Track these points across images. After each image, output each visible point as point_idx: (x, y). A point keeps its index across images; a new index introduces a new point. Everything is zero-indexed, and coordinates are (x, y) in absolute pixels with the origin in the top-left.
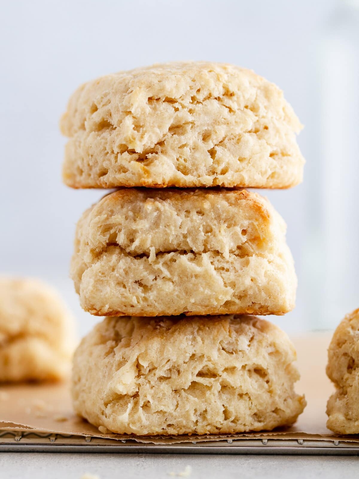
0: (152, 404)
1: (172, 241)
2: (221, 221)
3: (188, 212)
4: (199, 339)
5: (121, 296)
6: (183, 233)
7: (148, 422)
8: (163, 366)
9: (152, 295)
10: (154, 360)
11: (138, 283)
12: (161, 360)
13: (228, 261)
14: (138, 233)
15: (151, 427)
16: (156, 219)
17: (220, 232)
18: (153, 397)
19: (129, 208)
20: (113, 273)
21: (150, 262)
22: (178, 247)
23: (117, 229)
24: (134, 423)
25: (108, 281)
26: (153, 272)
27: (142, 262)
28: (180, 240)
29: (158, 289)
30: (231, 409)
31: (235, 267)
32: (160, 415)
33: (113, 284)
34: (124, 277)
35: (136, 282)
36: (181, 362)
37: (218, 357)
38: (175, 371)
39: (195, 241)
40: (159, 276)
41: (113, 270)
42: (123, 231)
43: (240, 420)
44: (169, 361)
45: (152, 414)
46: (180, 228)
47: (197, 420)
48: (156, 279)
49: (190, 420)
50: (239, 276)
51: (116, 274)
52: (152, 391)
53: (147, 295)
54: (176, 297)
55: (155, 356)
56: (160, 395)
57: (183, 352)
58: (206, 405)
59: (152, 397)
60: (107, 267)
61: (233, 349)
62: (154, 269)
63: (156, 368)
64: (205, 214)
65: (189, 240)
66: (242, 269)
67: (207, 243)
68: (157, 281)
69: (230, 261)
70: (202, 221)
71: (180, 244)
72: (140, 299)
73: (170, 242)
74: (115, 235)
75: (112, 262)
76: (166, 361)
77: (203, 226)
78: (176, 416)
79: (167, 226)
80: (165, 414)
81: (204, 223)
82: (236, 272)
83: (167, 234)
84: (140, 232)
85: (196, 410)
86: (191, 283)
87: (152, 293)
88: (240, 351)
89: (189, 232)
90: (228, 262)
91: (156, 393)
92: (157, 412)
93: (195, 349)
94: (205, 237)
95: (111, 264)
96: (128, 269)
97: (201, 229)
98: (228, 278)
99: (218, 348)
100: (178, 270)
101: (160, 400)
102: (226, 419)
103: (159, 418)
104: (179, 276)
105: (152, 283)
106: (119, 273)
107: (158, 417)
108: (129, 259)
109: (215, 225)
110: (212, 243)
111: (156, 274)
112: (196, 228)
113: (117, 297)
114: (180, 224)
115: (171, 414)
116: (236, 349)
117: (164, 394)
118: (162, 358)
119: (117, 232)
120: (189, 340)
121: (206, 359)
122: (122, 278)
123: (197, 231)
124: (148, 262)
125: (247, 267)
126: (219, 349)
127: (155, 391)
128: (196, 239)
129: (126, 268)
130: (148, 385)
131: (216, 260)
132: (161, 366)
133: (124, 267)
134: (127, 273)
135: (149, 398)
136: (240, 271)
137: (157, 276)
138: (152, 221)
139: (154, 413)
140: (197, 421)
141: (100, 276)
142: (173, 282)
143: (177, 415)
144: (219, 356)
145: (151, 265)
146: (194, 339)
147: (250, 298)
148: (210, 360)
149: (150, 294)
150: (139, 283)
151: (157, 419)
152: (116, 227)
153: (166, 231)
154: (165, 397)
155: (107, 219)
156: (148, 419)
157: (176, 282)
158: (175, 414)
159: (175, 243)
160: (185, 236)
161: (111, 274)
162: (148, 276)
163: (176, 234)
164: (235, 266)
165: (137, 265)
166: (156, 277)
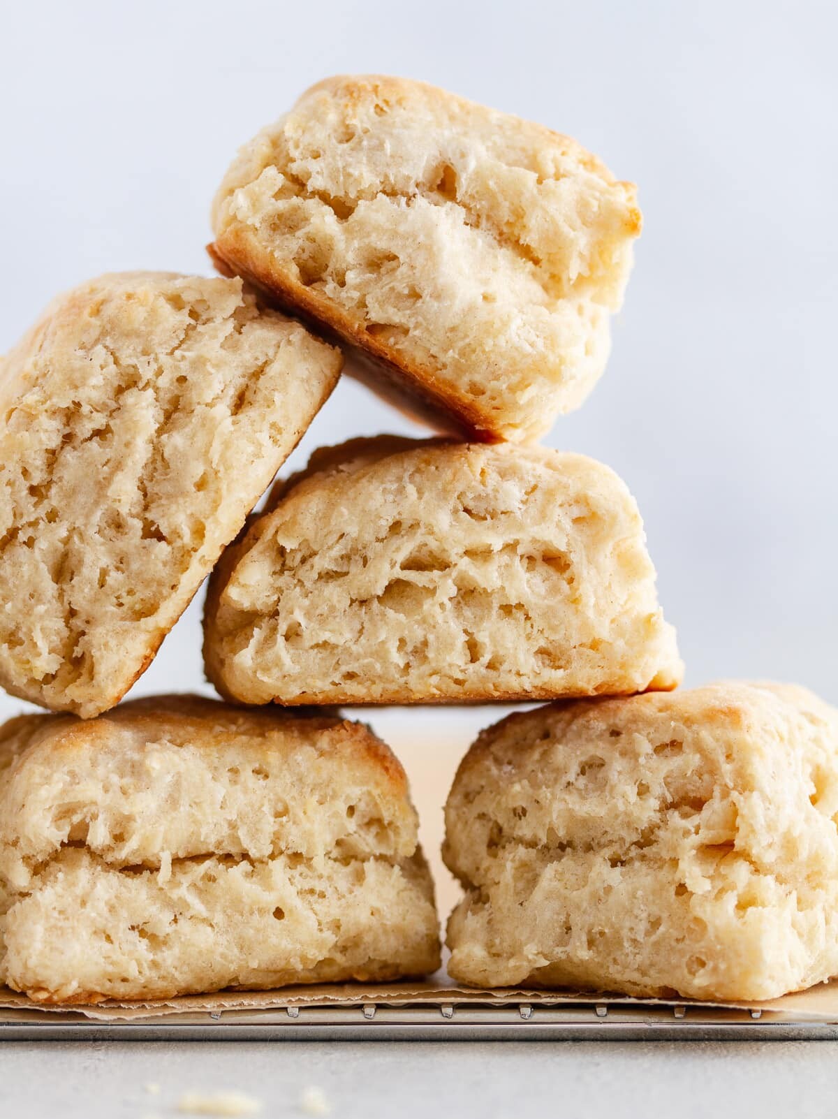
0: (305, 629)
1: (207, 837)
2: (304, 790)
3: (234, 771)
4: (411, 490)
5: (103, 960)
6: (229, 818)
7: (298, 667)
8: (330, 548)
9: (169, 957)
10: (310, 535)
11: (136, 930)
12: (325, 536)
13: (321, 874)
14: (134, 820)
15: (306, 678)
16: (170, 789)
17: (305, 813)
18: (308, 614)
19: (110, 765)
20: (83, 910)
21: (160, 884)
22: (217, 848)
23: (87, 812)
24: (266, 670)
25: (73, 928)
26: (168, 903)
27: (142, 883)
28: (223, 834)
29: (181, 942)
30: (482, 637)
31: (336, 888)
32: (325, 653)
33: (85, 934)
34: (106, 919)
35: (133, 928)
36: (368, 537)
37: (451, 526)
38: (357, 557)
39: (254, 833)
40: (181, 914)
41: (83, 903)
42: (101, 817)
43: (505, 661)
44: (342, 536)
45: (307, 651)
46: (221, 807)
47: (408, 663)
48: (175, 920)
49: (392, 663)
50: (348, 906)
51: (90, 912)
52: (306, 602)
53: (159, 958)
54: (219, 959)
55: (311, 526)
56: (324, 609)
57: (373, 518)
58: (425, 629)
59: (305, 614)
60: (70, 899)
61: (486, 510)
62: (170, 898)
63: (315, 554)
64: (270, 776)
65: (242, 833)
66: (351, 892)
67: (278, 839)
68: (178, 924)
69: (325, 874)
70: (266, 791)
71: (222, 842)
72: (145, 965)
73: (202, 839)
74: (84, 827)
75: (80, 885)
76: (336, 537)
77: (269, 800)
78: (359, 654)
79: (194, 806)
80: (335, 652)
81: (272, 796)
82: (339, 899)
83: (195, 822)
84: (139, 821)
85: (402, 642)
86: (251, 927)
87: (170, 952)
88: (502, 513)
89: (241, 816)
90: (320, 877)
91: (314, 606)
92: (317, 645)
93: (399, 509)
94: (276, 827)
95: (79, 891)
96: (114, 901)
97: (266, 809)
98: (326, 913)
99: (454, 507)
100: (223, 901)
101: (323, 620)
102: (474, 659)
103: (322, 659)
104: (225, 912)
105: (169, 929)
106: (97, 910)
107: (320, 656)
108: (114, 878)
109: (294, 798)
110: (291, 838)
111: (176, 909)
112: (256, 807)
113: (97, 964)
114: (221, 799)
115: (347, 650)
116: (493, 510)
117: (332, 608)
118: (326, 530)
119: (88, 820)
120: (390, 492)
121: (422, 530)
122: (104, 922)
123: (259, 814)
124: (157, 883)
125: (361, 885)
126: (455, 511)
127: (312, 602)
128: (257, 830)
129: (110, 900)
130: (298, 589)
131: (296, 873)
132: (325, 548)
133: (106, 897)
134: (112, 909)
135: (299, 616)
136: (348, 896)
137: (178, 914)
138: (163, 795)
139: (312, 648)
140: (408, 666)
141: (56, 919)
142: (211, 925)
143: (361, 650)
144: (454, 523)
145: (161, 889)
146: (401, 491)
147: (365, 949)
148: (431, 533)
149: (165, 954)
150: (141, 930)
151: (317, 661)
152: (85, 810)
153: (193, 815)
154: (336, 614)
155: (64, 792)
156: (298, 662)
157: (218, 927)
158: (355, 649)
159: (213, 839)
160: (233, 826)
161: (79, 912)
162: (160, 916)
163: (215, 821)
164: (336, 885)
165: (133, 891)
166: (175, 916)
